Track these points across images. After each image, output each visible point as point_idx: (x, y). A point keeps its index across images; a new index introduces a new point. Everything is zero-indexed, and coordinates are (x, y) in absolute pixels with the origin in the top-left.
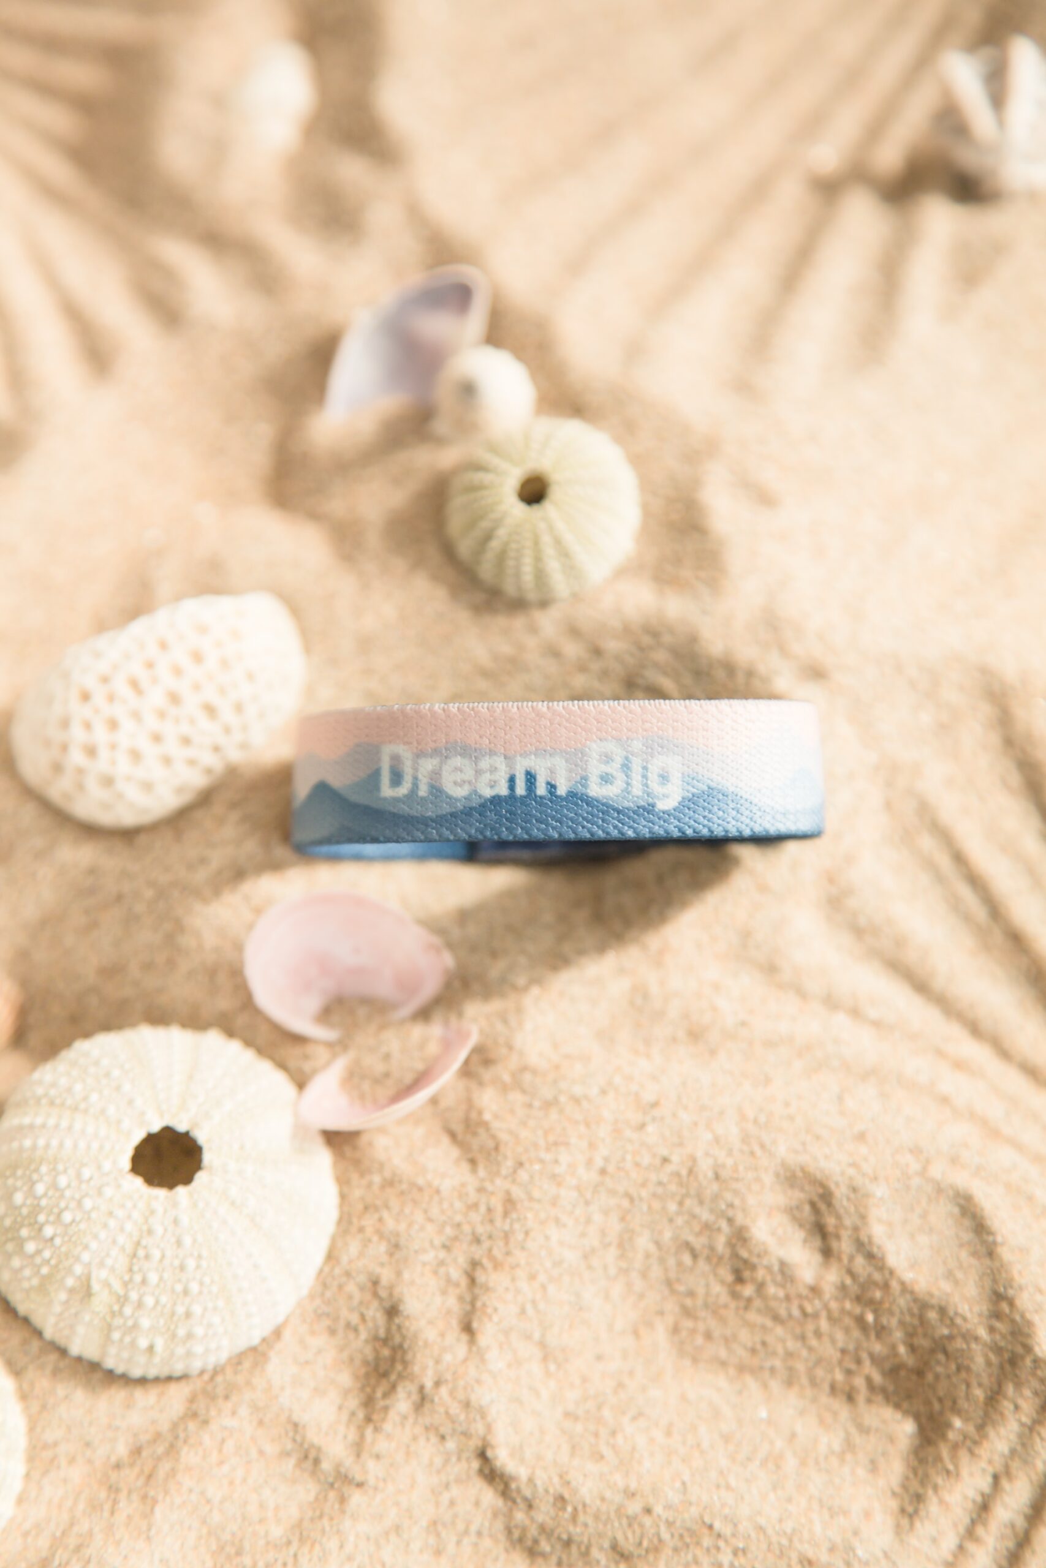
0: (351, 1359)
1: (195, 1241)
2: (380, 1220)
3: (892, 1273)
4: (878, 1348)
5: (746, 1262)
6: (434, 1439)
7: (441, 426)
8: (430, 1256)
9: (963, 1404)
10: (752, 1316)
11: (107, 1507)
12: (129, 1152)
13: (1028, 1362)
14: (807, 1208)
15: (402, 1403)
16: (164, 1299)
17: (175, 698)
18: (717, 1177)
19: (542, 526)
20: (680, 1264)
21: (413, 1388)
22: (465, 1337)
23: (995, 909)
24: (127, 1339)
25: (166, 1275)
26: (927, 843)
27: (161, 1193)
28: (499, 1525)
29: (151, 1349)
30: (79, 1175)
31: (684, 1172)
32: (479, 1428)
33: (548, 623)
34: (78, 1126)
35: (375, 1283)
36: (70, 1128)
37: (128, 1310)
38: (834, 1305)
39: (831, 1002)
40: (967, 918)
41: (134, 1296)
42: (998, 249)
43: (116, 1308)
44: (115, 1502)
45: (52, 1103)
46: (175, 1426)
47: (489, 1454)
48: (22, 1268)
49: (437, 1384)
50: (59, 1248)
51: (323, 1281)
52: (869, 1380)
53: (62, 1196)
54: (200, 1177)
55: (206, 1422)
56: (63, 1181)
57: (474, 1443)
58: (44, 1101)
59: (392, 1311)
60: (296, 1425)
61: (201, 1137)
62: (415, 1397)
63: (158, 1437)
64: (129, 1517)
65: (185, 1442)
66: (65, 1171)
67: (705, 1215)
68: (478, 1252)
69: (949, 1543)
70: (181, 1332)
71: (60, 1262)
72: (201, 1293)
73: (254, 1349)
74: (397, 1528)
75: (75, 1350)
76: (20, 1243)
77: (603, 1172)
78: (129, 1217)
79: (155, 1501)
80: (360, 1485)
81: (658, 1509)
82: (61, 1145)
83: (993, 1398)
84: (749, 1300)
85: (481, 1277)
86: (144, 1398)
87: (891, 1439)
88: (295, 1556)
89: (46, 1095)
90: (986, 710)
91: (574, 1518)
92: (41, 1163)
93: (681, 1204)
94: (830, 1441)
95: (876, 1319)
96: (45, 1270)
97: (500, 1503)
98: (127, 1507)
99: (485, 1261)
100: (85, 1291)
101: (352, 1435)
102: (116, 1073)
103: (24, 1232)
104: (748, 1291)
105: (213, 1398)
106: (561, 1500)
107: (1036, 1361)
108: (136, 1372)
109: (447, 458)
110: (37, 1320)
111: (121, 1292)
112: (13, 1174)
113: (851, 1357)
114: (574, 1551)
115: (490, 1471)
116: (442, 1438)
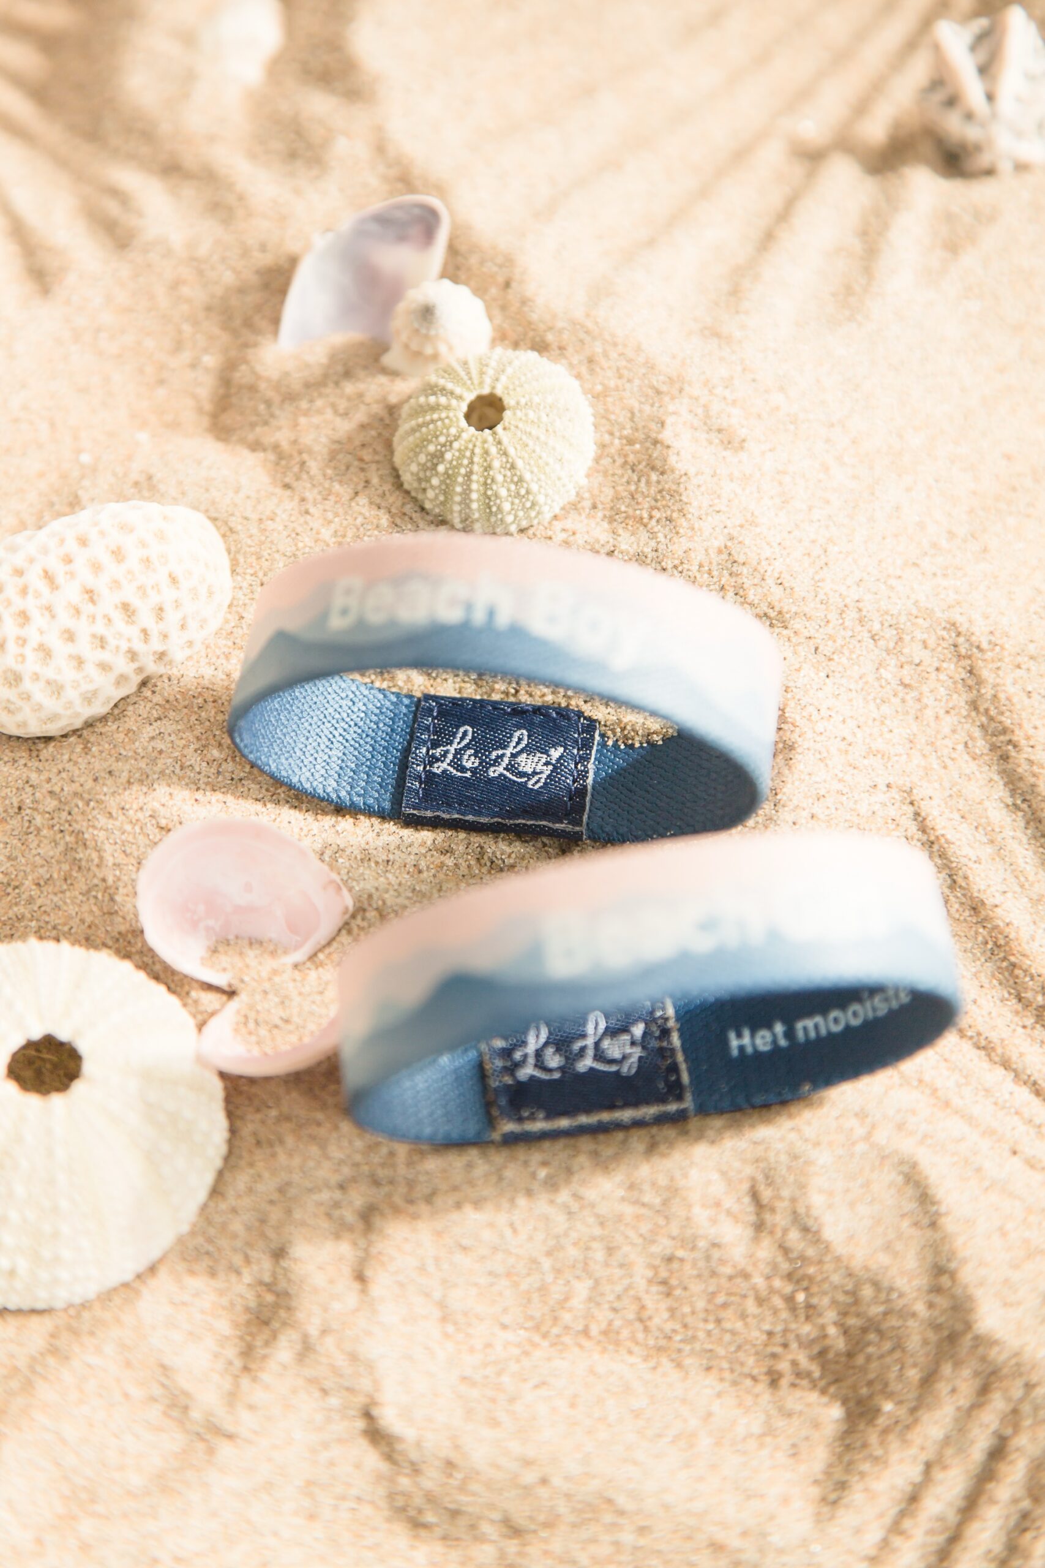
1: (68, 1153)
2: (274, 1155)
3: (827, 1247)
4: (806, 1329)
6: (317, 1394)
7: (391, 358)
8: (324, 1196)
9: (895, 1386)
13: (967, 1341)
15: (284, 1352)
16: (30, 1216)
17: (91, 594)
19: (494, 451)
21: (298, 1338)
22: (356, 1286)
25: (34, 1190)
27: (34, 1099)
28: (381, 1491)
29: (12, 1272)
32: (366, 1384)
35: (263, 1222)
38: (762, 1285)
46: (33, 1361)
47: (375, 1413)
49: (324, 1332)
52: (794, 1363)
54: (77, 1086)
55: (67, 1358)
57: (361, 1400)
59: (279, 1254)
60: (164, 1367)
61: (83, 1047)
62: (298, 1348)
63: (14, 1371)
65: (43, 1377)
68: (377, 1196)
69: (874, 1535)
70: (47, 1254)
72: (71, 1212)
73: (126, 1285)
74: (269, 1485)
80: (230, 1437)
81: (556, 1481)
83: (928, 1380)
85: (377, 1220)
87: (816, 1425)
88: (155, 1507)
94: (749, 1423)
95: (807, 1299)
97: (384, 1467)
99: (383, 1205)
101: (227, 1384)
105: (77, 1333)
106: (450, 1464)
107: (976, 1339)
109: (400, 388)
113: (778, 1340)
114: (462, 1521)
115: (375, 1434)
116: (325, 1392)
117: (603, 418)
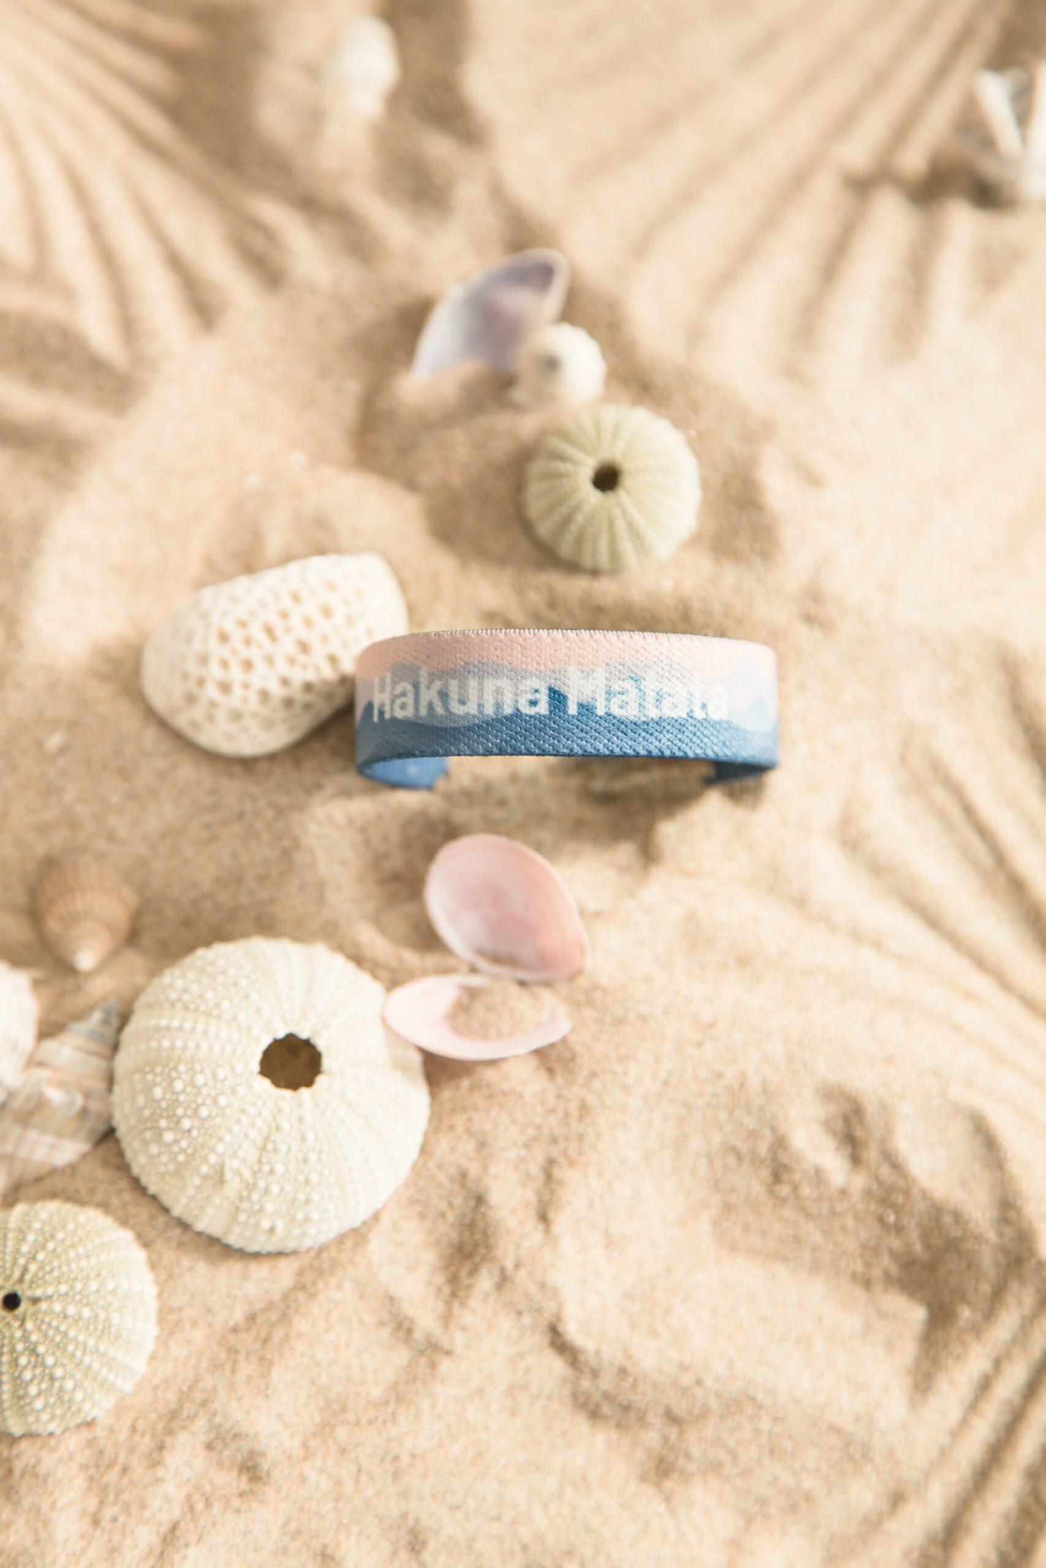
0: (438, 1241)
1: (317, 1137)
2: (470, 1120)
3: (914, 1181)
4: (896, 1244)
5: (785, 1167)
6: (512, 1315)
7: (519, 394)
8: (513, 1154)
9: (971, 1296)
10: (788, 1212)
11: (228, 1366)
12: (259, 1056)
13: (1033, 1262)
14: (840, 1123)
15: (485, 1281)
16: (288, 1188)
17: (304, 647)
18: (765, 1092)
19: (616, 512)
20: (725, 1166)
21: (496, 1270)
22: (541, 1227)
23: (1000, 858)
24: (252, 1221)
25: (291, 1167)
26: (940, 795)
27: (287, 1093)
28: (567, 1391)
29: (272, 1230)
30: (214, 1075)
31: (737, 1087)
32: (551, 1306)
34: (212, 1030)
35: (463, 1175)
36: (205, 1032)
37: (255, 1196)
38: (860, 1207)
39: (857, 936)
40: (974, 864)
41: (261, 1184)
42: (1016, 255)
43: (245, 1194)
44: (235, 1362)
45: (186, 1008)
46: (286, 1296)
47: (560, 1329)
48: (159, 1155)
49: (517, 1266)
50: (196, 1139)
51: (417, 1169)
52: (887, 1274)
53: (199, 1093)
54: (320, 1080)
55: (313, 1296)
56: (200, 1080)
57: (547, 1319)
58: (179, 1005)
59: (480, 1200)
60: (392, 1299)
61: (321, 1044)
62: (497, 1278)
63: (270, 1306)
64: (249, 1376)
65: (297, 1311)
66: (202, 1071)
67: (750, 1123)
68: (555, 1151)
69: (955, 1414)
70: (300, 1216)
71: (196, 1151)
72: (320, 1183)
73: (354, 1231)
74: (480, 1392)
75: (200, 1226)
76: (159, 1133)
77: (666, 1083)
78: (260, 1114)
79: (271, 1363)
80: (448, 1353)
81: (709, 1382)
82: (198, 1047)
83: (998, 1294)
84: (784, 1200)
85: (557, 1173)
86: (260, 1271)
87: (905, 1324)
88: (394, 1414)
89: (179, 1000)
90: (999, 678)
91: (634, 1386)
92: (179, 1062)
93: (731, 1114)
94: (851, 1323)
95: (898, 1219)
96: (181, 1158)
97: (568, 1372)
98: (246, 1368)
99: (562, 1160)
100: (219, 1178)
101: (440, 1308)
102: (243, 983)
103: (163, 1123)
104: (784, 1190)
105: (321, 1273)
106: (623, 1372)
107: (1040, 1263)
108: (253, 1247)
109: (527, 426)
110: (166, 1200)
111: (251, 1180)
112: (153, 1071)
113: (870, 1250)
114: (632, 1415)
115: (559, 1343)
116: (519, 1313)
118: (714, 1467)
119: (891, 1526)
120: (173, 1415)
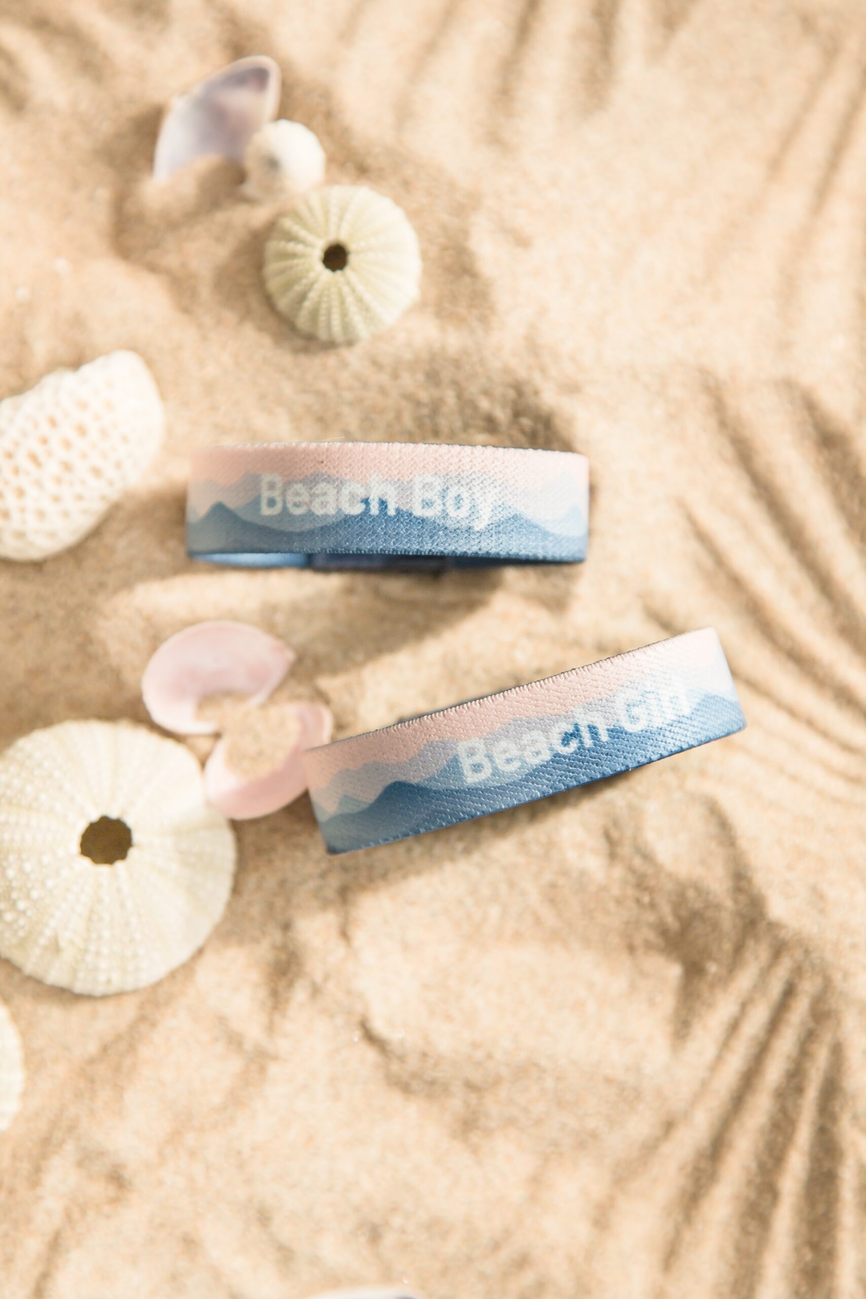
0: (258, 963)
1: (135, 903)
3: (661, 867)
4: (651, 917)
6: (327, 1018)
7: (250, 188)
8: (310, 885)
9: (716, 953)
11: (87, 1095)
12: (78, 840)
13: (764, 923)
15: (300, 994)
16: (116, 948)
17: (67, 467)
19: (346, 289)
21: (308, 984)
22: (343, 942)
23: (719, 559)
24: (90, 977)
25: (115, 931)
27: (104, 869)
28: (380, 1074)
30: (39, 862)
32: (359, 1007)
33: (354, 358)
34: (34, 822)
35: (271, 907)
36: (28, 824)
37: (89, 958)
38: (619, 893)
41: (92, 948)
43: (80, 957)
44: (93, 1091)
45: (10, 803)
46: (130, 1028)
47: (369, 1025)
49: (327, 977)
50: (31, 917)
52: (646, 941)
53: (28, 879)
54: (132, 853)
55: (153, 1025)
56: (28, 867)
57: (357, 1018)
59: (287, 927)
60: (221, 1018)
61: (130, 821)
62: (309, 990)
63: (118, 1038)
64: (106, 1102)
65: (141, 1041)
66: (29, 859)
68: (348, 878)
69: (710, 1052)
70: (131, 968)
71: (32, 927)
72: (143, 940)
73: (184, 966)
74: (306, 1087)
75: (48, 980)
78: (83, 891)
79: (123, 1089)
80: (275, 1058)
81: (498, 1055)
82: (23, 838)
83: (739, 949)
85: (351, 896)
86: (106, 1009)
87: (664, 980)
88: (232, 1117)
90: (704, 400)
91: (436, 1065)
92: (8, 853)
94: (619, 984)
95: (652, 899)
96: (21, 934)
97: (380, 1058)
98: (103, 1095)
99: (354, 885)
100: (55, 948)
101: (264, 1020)
102: (57, 774)
105: (158, 1005)
106: (424, 1055)
107: (770, 924)
108: (98, 993)
109: (259, 216)
110: (18, 963)
111: (83, 946)
113: (632, 926)
114: (438, 1088)
115: (370, 1037)
116: (332, 1016)
117: (421, 230)
118: (511, 1122)
119: (666, 1148)
120: (46, 1141)
